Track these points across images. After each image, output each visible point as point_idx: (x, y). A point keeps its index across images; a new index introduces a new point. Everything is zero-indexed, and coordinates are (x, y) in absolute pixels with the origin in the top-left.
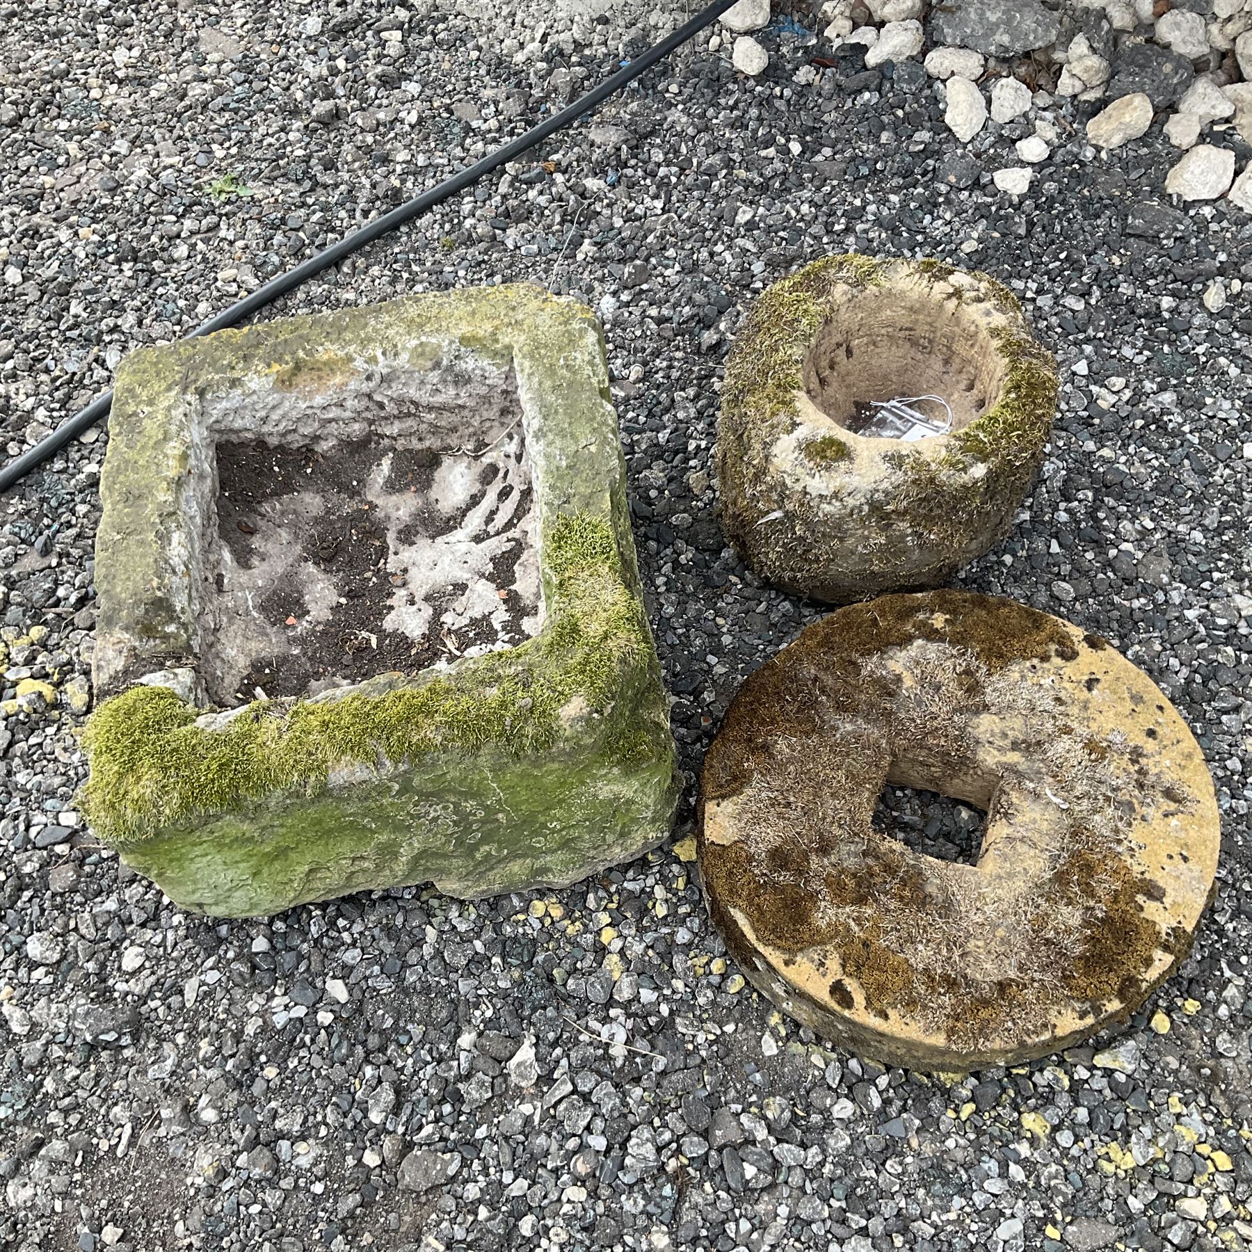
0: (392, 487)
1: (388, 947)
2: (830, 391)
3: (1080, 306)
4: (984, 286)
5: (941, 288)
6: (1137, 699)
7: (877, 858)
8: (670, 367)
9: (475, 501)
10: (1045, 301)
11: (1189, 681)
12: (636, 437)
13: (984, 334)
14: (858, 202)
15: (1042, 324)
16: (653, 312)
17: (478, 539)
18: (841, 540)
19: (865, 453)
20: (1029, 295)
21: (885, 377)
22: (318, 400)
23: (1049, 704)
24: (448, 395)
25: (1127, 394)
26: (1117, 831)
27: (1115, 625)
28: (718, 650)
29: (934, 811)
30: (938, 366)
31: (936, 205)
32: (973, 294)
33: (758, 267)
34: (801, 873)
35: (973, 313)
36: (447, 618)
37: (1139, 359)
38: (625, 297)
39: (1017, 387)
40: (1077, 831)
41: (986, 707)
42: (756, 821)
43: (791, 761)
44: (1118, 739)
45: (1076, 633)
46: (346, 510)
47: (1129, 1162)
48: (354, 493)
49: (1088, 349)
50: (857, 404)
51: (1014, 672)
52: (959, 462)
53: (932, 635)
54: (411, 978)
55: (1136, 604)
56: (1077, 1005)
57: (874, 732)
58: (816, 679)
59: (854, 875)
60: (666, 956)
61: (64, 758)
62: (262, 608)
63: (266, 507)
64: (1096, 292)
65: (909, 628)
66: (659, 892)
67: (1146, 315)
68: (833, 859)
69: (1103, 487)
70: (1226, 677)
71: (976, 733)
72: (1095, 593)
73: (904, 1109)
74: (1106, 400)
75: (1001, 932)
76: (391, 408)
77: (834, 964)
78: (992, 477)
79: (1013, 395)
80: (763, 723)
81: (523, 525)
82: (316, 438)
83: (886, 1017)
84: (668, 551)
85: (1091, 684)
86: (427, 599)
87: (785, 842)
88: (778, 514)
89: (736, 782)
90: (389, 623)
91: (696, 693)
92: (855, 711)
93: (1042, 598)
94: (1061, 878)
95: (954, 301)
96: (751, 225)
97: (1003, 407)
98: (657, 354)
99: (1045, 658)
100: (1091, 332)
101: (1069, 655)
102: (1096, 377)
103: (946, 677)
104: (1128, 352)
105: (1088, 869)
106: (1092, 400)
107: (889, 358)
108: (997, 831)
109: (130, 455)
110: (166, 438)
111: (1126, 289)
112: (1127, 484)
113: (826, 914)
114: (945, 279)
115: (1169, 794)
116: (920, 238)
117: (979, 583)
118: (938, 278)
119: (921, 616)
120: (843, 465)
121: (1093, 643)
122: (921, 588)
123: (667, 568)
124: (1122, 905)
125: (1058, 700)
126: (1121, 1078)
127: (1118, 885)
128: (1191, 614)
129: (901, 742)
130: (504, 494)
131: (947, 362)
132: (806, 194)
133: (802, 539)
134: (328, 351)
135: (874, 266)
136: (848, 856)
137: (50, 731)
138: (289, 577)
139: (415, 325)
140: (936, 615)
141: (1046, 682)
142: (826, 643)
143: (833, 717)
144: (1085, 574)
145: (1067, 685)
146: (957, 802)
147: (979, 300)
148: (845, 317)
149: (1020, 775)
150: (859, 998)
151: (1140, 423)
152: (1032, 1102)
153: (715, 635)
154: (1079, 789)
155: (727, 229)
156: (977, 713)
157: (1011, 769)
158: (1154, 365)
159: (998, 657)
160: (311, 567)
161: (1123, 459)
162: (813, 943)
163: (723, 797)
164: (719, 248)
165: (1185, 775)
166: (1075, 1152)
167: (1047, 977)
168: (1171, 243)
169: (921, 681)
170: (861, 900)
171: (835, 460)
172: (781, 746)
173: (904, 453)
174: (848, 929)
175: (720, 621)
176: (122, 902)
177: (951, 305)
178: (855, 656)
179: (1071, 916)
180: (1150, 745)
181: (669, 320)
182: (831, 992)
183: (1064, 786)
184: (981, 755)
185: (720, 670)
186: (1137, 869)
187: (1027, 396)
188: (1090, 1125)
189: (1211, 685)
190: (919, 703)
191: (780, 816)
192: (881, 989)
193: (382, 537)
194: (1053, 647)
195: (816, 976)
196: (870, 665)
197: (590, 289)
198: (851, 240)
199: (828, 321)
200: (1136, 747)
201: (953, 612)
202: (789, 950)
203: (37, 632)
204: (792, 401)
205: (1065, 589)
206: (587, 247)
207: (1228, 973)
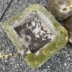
0: (29, 26)
1: (50, 62)
9: (36, 24)
17: (38, 27)
19: (68, 8)
22: (21, 21)
24: (31, 17)
36: (40, 35)
46: (26, 30)
48: (26, 28)
54: (53, 63)
60: (69, 52)
61: (13, 60)
62: (26, 41)
63: (20, 32)
76: (27, 20)
81: (41, 25)
82: (21, 25)
86: (38, 34)
90: (36, 37)
109: (10, 33)
110: (12, 31)
130: (38, 23)
134: (21, 17)
137: (11, 58)
138: (26, 37)
139: (27, 12)
160: (27, 36)
171: (66, 10)
173: (70, 7)
176: (27, 69)
193: (31, 31)
203: (3, 51)
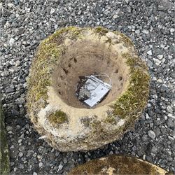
2: (69, 75)
3: (148, 33)
4: (119, 37)
5: (103, 38)
8: (29, 60)
10: (138, 32)
12: (16, 86)
13: (120, 56)
14: (84, 6)
15: (137, 39)
16: (24, 43)
19: (74, 118)
20: (133, 30)
21: (89, 68)
25: (164, 60)
27: (169, 147)
30: (105, 63)
31: (106, 5)
32: (115, 40)
33: (56, 27)
35: (116, 47)
37: (166, 48)
38: (16, 38)
39: (134, 80)
49: (151, 46)
50: (80, 77)
52: (113, 120)
64: (152, 28)
67: (166, 34)
69: (160, 94)
72: (162, 134)
74: (158, 63)
78: (127, 124)
79: (133, 84)
84: (23, 129)
95: (108, 43)
96: (54, 14)
97: (129, 90)
98: (25, 56)
100: (151, 41)
102: (154, 55)
104: (162, 46)
106: (154, 63)
107: (89, 61)
111: (160, 27)
112: (167, 91)
114: (105, 35)
116: (101, 15)
118: (102, 34)
120: (64, 125)
123: (23, 135)
131: (108, 62)
132: (70, 4)
135: (79, 31)
140: (109, 169)
144: (158, 126)
147: (118, 43)
148: (70, 50)
151: (169, 70)
155: (48, 16)
158: (170, 50)
161: (165, 82)
164: (45, 21)
168: (170, 12)
171: (61, 123)
173: (90, 117)
175: (39, 157)
177: (108, 44)
181: (29, 45)
187: (139, 85)
197: (7, 36)
198: (82, 17)
199: (64, 53)
204: (46, 92)
206: (7, 23)
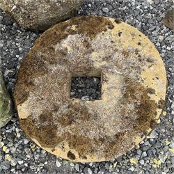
6: (133, 35)
7: (72, 107)
11: (142, 25)
18: (36, 9)
23: (110, 44)
26: (137, 76)
28: (19, 53)
29: (87, 81)
34: (50, 121)
40: (126, 80)
41: (93, 50)
42: (33, 107)
43: (40, 84)
44: (131, 48)
45: (112, 20)
47: (160, 162)
51: (98, 37)
53: (73, 32)
55: (124, 8)
56: (139, 134)
57: (63, 68)
58: (42, 56)
59: (67, 115)
65: (66, 32)
66: (17, 130)
68: (60, 112)
70: (150, 21)
71: (92, 59)
72: (113, 9)
73: (99, 170)
75: (113, 118)
77: (67, 146)
80: (29, 75)
83: (86, 158)
85: (120, 34)
87: (44, 112)
88: (15, 7)
89: (25, 96)
91: (15, 67)
92: (56, 63)
93: (101, 13)
94: (125, 96)
99: (105, 30)
101: (112, 27)
103: (80, 45)
105: (132, 91)
108: (104, 86)
113: (61, 131)
115: (148, 60)
117: (84, 14)
119: (68, 28)
121: (117, 22)
122: (66, 20)
124: (144, 99)
125: (112, 42)
126: (152, 140)
127: (142, 93)
128: (138, 7)
129: (71, 68)
133: (25, 13)
136: (64, 109)
140: (72, 26)
141: (107, 37)
142: (42, 44)
143: (50, 67)
144: (110, 4)
145: (113, 36)
146: (92, 77)
149: (107, 68)
150: (77, 155)
152: (131, 155)
153: (17, 49)
154: (124, 67)
156: (91, 53)
157: (104, 67)
159: (92, 34)
162: (59, 142)
163: (22, 103)
165: (151, 53)
166: (145, 165)
167: (129, 129)
169: (73, 48)
170: (70, 123)
172: (36, 81)
174: (69, 133)
178: (52, 45)
179: (131, 107)
180: (140, 48)
182: (68, 156)
183: (119, 68)
184: (95, 65)
185: (20, 58)
186: (145, 86)
188: (148, 156)
189: (148, 25)
190: (74, 55)
191: (41, 104)
192: (82, 150)
194: (107, 26)
195: (62, 152)
196: (57, 47)
200: (136, 49)
201: (77, 24)
202: (52, 147)
205: (106, 9)
207: (171, 101)
